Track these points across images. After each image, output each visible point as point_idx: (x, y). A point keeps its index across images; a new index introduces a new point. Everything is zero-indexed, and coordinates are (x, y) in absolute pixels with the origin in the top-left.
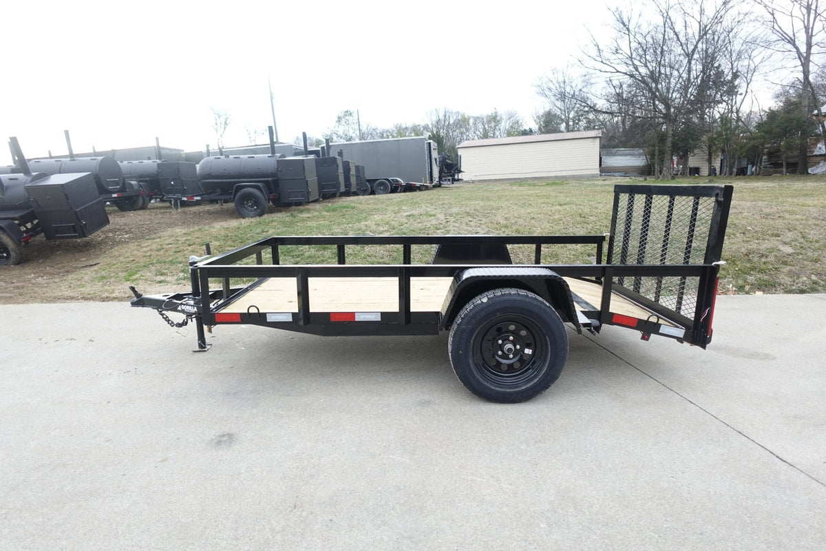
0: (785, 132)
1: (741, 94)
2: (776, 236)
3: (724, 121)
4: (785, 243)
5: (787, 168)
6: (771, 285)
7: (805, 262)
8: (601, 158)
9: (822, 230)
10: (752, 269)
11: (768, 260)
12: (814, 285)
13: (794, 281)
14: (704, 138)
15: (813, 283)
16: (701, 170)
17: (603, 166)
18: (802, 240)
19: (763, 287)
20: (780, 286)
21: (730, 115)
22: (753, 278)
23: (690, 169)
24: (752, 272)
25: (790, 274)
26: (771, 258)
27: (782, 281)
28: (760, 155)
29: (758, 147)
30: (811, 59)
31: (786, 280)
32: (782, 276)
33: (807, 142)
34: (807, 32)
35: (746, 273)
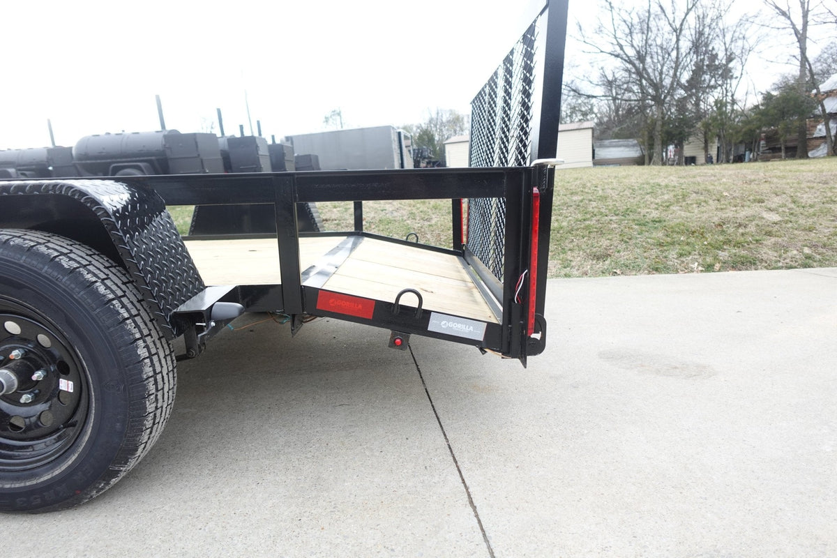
0: (783, 113)
1: (736, 78)
2: (759, 202)
3: (719, 105)
4: (770, 210)
5: (786, 152)
6: (750, 262)
7: (796, 232)
8: (593, 151)
9: (818, 193)
10: (725, 243)
11: (747, 230)
12: (807, 261)
13: (780, 256)
14: (699, 125)
15: (806, 258)
16: (697, 159)
17: (596, 158)
18: (792, 206)
19: (739, 265)
20: (761, 263)
21: (725, 98)
22: (726, 253)
23: (686, 158)
24: (725, 247)
25: (775, 247)
26: (752, 228)
27: (765, 257)
28: (757, 141)
29: (754, 131)
30: (807, 36)
31: (770, 255)
32: (765, 250)
33: (806, 124)
34: (803, 7)
35: (717, 248)
